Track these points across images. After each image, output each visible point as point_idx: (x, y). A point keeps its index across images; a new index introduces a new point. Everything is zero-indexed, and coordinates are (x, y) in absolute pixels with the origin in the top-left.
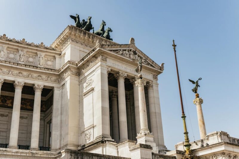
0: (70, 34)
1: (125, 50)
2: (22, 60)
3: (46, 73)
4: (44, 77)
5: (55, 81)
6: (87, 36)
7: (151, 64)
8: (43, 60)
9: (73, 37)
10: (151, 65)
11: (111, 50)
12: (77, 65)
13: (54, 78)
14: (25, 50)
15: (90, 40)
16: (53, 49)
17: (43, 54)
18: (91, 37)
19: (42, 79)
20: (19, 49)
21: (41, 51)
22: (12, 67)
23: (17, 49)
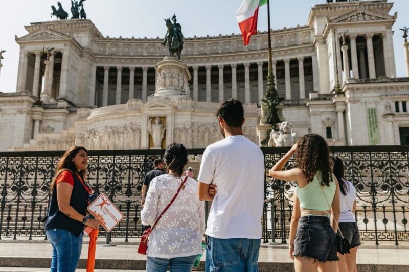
0: (315, 13)
1: (353, 16)
2: (286, 43)
3: (304, 48)
4: (303, 50)
5: (312, 51)
6: (329, 9)
7: (382, 17)
8: (301, 38)
9: (318, 14)
10: (383, 19)
11: (340, 21)
12: (322, 36)
13: (311, 49)
14: (287, 34)
15: (333, 11)
16: (308, 27)
17: (301, 33)
18: (333, 8)
19: (302, 52)
20: (283, 35)
21: (299, 31)
22: (280, 51)
23: (282, 36)
